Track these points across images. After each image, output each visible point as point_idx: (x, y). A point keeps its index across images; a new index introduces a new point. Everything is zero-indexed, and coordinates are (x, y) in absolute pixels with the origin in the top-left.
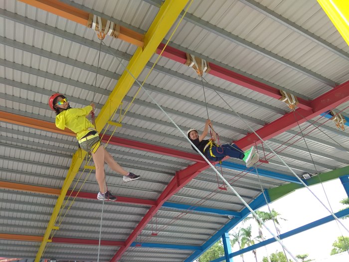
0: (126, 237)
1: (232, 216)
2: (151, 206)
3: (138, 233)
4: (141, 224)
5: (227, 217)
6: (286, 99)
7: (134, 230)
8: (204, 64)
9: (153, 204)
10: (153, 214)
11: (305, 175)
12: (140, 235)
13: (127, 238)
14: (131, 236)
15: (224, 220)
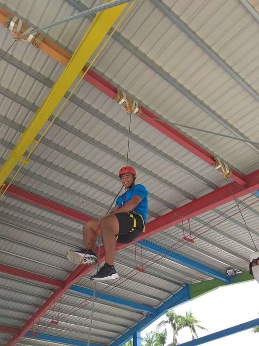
0: (21, 324)
1: (147, 312)
2: (57, 287)
3: (37, 320)
4: (41, 308)
5: (141, 313)
6: (220, 166)
7: (33, 316)
8: (136, 105)
9: (59, 285)
10: (58, 298)
11: (229, 271)
12: (39, 323)
13: (22, 326)
14: (28, 322)
15: (137, 316)
